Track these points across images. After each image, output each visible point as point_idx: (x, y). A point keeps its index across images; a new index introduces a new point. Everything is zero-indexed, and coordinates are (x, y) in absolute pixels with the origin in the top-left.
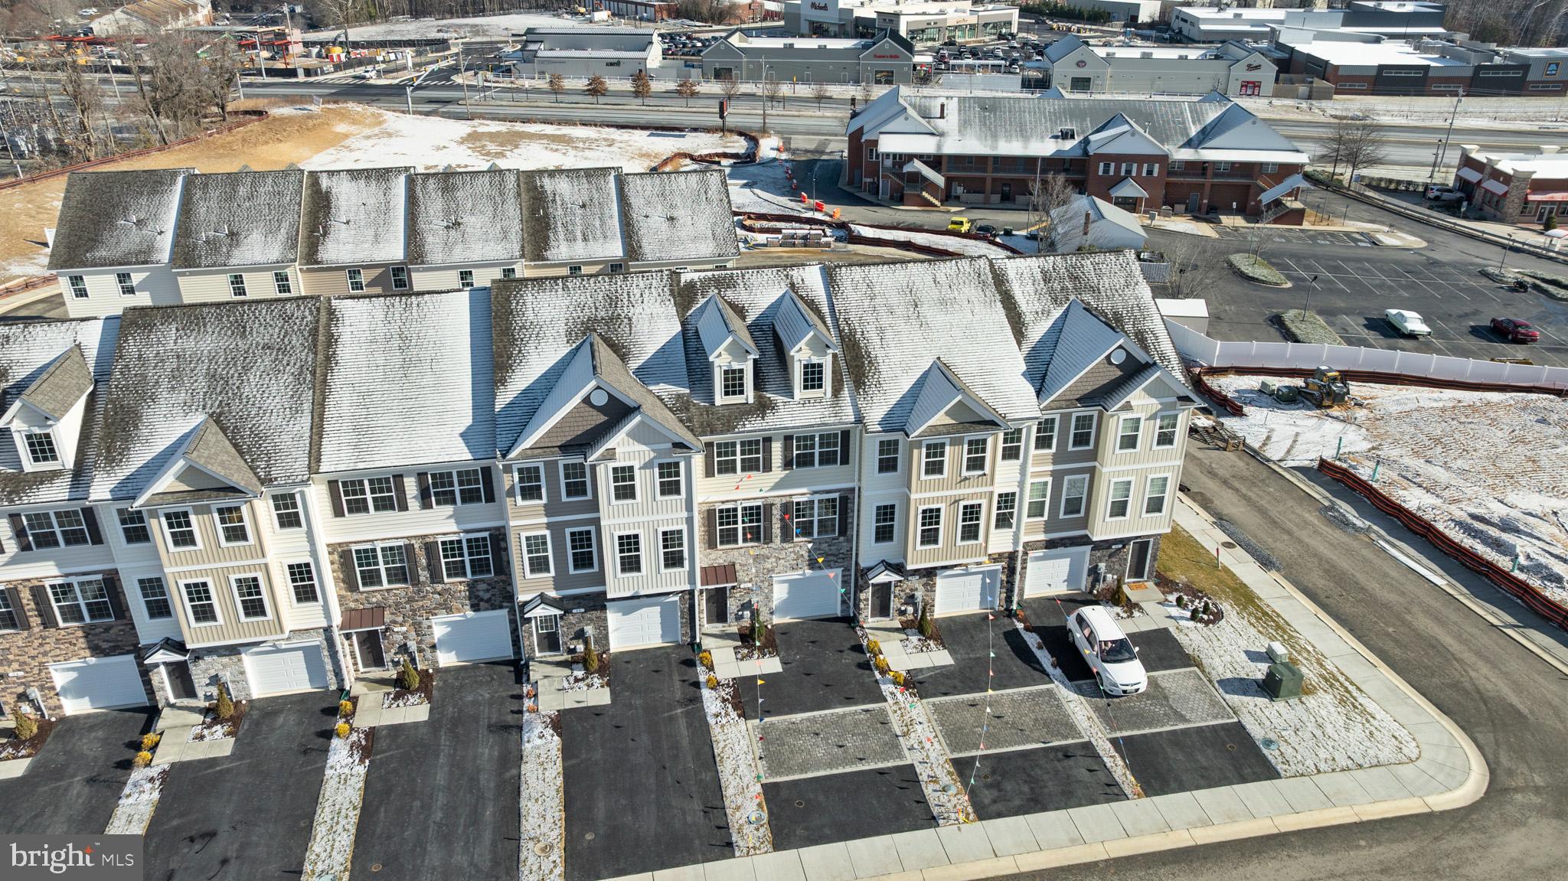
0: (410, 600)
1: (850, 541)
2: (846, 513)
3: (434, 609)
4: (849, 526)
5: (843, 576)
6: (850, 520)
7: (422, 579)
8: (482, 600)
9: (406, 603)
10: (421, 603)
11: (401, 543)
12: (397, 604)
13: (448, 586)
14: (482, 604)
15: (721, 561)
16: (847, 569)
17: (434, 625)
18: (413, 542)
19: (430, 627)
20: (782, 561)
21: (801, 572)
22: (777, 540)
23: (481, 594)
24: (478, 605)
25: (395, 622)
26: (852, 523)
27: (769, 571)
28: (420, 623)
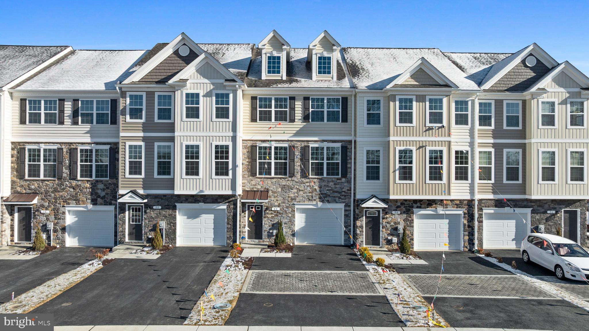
0: (55, 191)
1: (349, 182)
2: (346, 160)
3: (69, 199)
4: (349, 170)
5: (345, 211)
6: (349, 166)
7: (64, 175)
8: (99, 196)
9: (52, 192)
10: (61, 194)
11: (55, 147)
12: (47, 192)
13: (80, 183)
14: (99, 199)
15: (259, 187)
16: (347, 205)
17: (67, 213)
18: (63, 147)
19: (64, 213)
20: (301, 193)
21: (314, 203)
22: (298, 175)
23: (99, 191)
24: (96, 200)
25: (42, 206)
26: (351, 168)
27: (292, 199)
28: (58, 209)
